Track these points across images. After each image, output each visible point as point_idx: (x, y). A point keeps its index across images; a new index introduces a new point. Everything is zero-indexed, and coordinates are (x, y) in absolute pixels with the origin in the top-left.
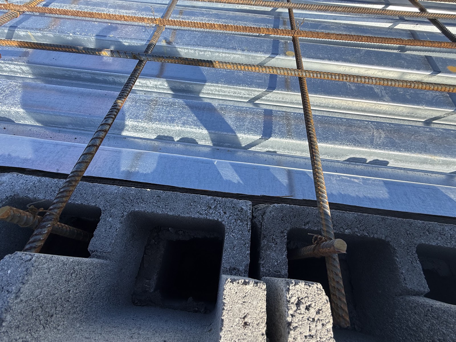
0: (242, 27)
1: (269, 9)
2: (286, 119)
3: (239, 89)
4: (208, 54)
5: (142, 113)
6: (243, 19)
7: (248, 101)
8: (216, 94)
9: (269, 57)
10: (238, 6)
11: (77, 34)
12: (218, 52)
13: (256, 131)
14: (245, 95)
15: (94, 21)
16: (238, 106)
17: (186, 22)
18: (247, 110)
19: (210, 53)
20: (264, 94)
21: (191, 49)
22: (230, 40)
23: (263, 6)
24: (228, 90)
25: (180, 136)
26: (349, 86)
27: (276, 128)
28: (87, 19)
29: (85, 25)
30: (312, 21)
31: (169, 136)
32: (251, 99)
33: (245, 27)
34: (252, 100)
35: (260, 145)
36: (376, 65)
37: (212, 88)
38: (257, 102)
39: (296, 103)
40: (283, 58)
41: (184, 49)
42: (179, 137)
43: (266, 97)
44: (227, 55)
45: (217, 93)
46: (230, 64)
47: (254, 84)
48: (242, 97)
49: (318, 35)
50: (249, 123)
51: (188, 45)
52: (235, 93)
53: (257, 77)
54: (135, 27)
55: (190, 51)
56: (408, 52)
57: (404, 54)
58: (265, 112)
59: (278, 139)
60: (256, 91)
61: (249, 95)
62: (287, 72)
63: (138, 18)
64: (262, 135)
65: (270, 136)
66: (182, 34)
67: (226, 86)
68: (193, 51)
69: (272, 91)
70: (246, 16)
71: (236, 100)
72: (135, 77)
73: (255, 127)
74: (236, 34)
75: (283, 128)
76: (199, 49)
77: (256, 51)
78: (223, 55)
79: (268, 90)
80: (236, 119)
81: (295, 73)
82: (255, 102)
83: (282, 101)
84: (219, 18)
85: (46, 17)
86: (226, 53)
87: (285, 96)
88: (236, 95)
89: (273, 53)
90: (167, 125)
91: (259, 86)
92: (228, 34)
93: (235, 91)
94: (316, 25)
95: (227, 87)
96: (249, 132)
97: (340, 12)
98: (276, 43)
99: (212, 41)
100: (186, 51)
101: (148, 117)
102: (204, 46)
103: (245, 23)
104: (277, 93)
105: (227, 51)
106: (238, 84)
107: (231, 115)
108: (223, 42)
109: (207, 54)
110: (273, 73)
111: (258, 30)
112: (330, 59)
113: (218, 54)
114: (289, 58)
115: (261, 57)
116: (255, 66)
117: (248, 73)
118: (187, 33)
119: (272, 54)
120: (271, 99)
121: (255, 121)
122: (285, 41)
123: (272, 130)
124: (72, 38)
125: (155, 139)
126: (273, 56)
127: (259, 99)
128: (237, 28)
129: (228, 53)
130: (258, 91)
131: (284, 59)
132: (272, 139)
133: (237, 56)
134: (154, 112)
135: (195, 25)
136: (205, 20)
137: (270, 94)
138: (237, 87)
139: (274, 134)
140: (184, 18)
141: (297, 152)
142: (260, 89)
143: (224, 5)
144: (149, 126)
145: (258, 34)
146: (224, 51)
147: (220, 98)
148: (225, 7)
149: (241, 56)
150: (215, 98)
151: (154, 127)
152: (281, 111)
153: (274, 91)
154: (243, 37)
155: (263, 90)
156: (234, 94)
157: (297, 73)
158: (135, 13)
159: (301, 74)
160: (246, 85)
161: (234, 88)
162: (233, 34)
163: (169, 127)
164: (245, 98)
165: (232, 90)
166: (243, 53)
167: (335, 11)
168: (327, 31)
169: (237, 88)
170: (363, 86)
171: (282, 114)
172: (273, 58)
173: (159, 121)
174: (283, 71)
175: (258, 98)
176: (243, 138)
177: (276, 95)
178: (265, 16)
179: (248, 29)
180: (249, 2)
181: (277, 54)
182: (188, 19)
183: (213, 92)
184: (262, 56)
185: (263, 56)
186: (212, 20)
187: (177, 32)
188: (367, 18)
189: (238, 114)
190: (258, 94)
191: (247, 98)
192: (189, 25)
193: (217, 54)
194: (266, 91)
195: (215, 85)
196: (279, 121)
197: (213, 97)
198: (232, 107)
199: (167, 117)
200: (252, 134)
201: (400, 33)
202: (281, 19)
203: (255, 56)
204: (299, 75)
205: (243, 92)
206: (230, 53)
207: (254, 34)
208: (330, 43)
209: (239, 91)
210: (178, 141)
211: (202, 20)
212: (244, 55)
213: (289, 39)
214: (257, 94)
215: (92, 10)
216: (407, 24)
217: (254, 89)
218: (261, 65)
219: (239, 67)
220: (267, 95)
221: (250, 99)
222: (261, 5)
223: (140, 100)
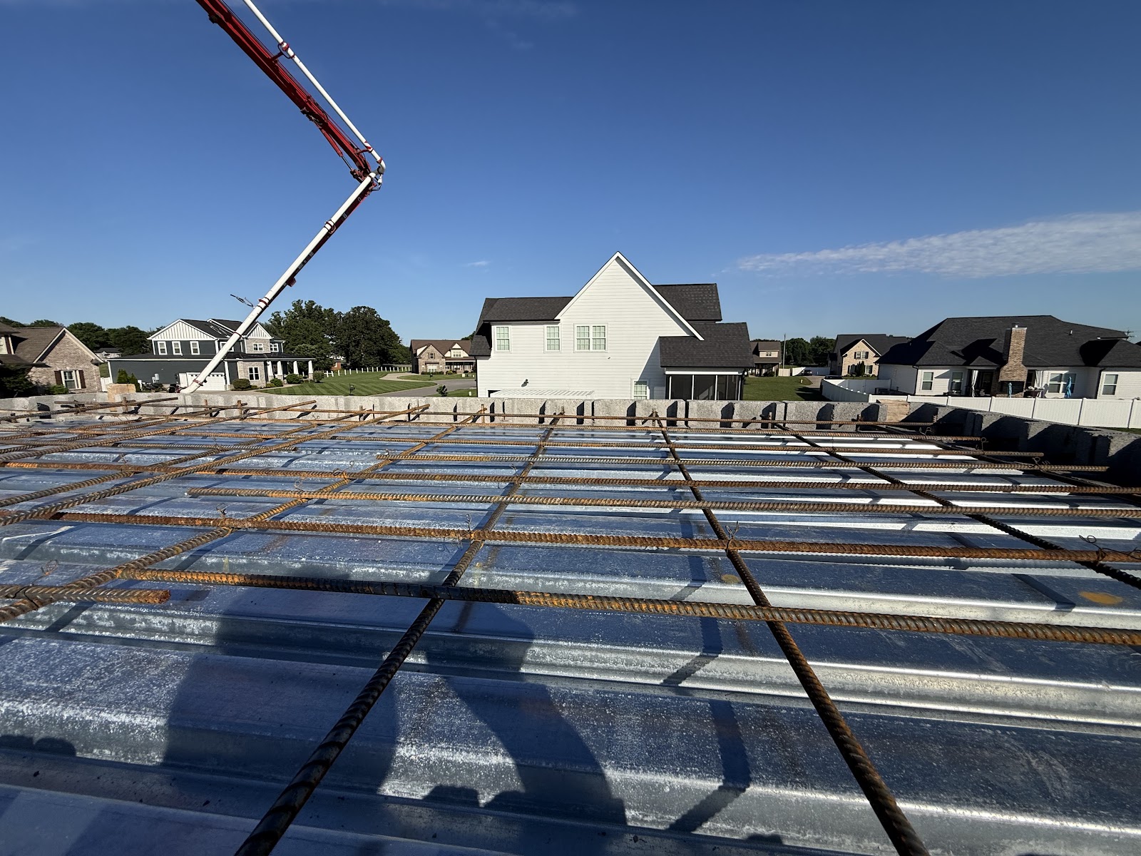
0: (627, 538)
1: (668, 511)
2: (772, 725)
3: (639, 653)
4: (562, 585)
5: (410, 718)
6: (621, 526)
7: (662, 681)
8: (586, 668)
9: (688, 586)
10: (612, 509)
11: (315, 559)
12: (582, 581)
13: (705, 765)
14: (653, 666)
15: (353, 538)
16: (643, 695)
17: (524, 534)
18: (667, 704)
19: (566, 582)
20: (699, 663)
21: (529, 578)
22: (604, 559)
23: (657, 507)
24: (613, 656)
25: (498, 785)
26: (889, 638)
27: (756, 754)
28: (338, 534)
29: (336, 545)
30: (750, 524)
31: (468, 786)
32: (669, 677)
33: (633, 538)
34: (672, 680)
35: (725, 812)
36: (922, 595)
37: (576, 653)
38: (684, 684)
39: (781, 684)
40: (719, 587)
41: (515, 577)
42: (492, 789)
43: (705, 671)
44: (602, 585)
45: (587, 664)
46: (616, 601)
47: (670, 641)
48: (646, 674)
49: (773, 546)
50: (681, 738)
51: (524, 570)
52: (629, 663)
53: (673, 626)
54: (426, 545)
55: (526, 580)
56: (970, 569)
57: (966, 572)
58: (712, 708)
59: (771, 790)
60: (678, 656)
61: (663, 667)
62: (740, 612)
63: (439, 531)
64: (723, 777)
65: (747, 781)
66: (512, 553)
67: (608, 647)
68: (531, 581)
69: (715, 655)
70: (628, 521)
71: (633, 680)
72: (419, 632)
73: (699, 752)
74: (613, 550)
75: (774, 754)
76: (546, 576)
77: (660, 577)
78: (594, 585)
79: (705, 654)
80: (644, 728)
81: (756, 614)
82: (680, 685)
83: (747, 681)
84: (581, 526)
85: (269, 534)
86: (599, 582)
87: (748, 666)
88: (632, 668)
89: (695, 578)
90: (468, 752)
91: (684, 645)
92: (599, 549)
93: (630, 657)
94: (765, 530)
95: (611, 651)
96: (686, 767)
97: (797, 511)
98: (695, 560)
99: (570, 562)
100: (518, 580)
101: (424, 729)
102: (554, 571)
103: (628, 531)
104: (730, 660)
105: (601, 579)
106: (636, 643)
107: (630, 719)
108: (591, 563)
109: (560, 584)
110: (709, 615)
111: (659, 541)
112: (817, 587)
113: (583, 584)
114: (730, 588)
115: (672, 587)
116: (668, 604)
117: (653, 618)
118: (522, 550)
119: (694, 580)
120: (718, 675)
121: (694, 732)
122: (712, 557)
123: (749, 761)
124: (300, 566)
125: (426, 798)
126: (696, 584)
127: (689, 676)
128: (618, 540)
129: (603, 582)
130: (684, 657)
131: (720, 589)
132: (754, 789)
133: (622, 587)
134: (438, 714)
135: (540, 538)
136: (554, 531)
137: (712, 665)
138: (634, 649)
139: (757, 772)
140: (516, 528)
141: (844, 836)
142: (686, 653)
143: (586, 508)
144: (421, 756)
145: (655, 548)
146: (596, 578)
147: (595, 676)
148: (588, 510)
149: (631, 587)
150: (582, 676)
151: (433, 758)
152: (754, 705)
153: (720, 656)
154: (629, 554)
155: (693, 654)
156: (626, 665)
157: (760, 613)
158: (429, 524)
159: (770, 616)
160: (653, 645)
161: (627, 652)
162: (608, 549)
163: (471, 757)
164: (655, 675)
165: (623, 656)
166: (633, 581)
167: (789, 510)
168: (788, 540)
169: (633, 652)
170: (921, 639)
171: (757, 712)
172: (698, 587)
173: (450, 739)
174: (730, 611)
175: (685, 673)
176: (672, 789)
177: (727, 665)
178: (662, 521)
179: (638, 541)
180: (632, 502)
181: (704, 581)
182: (524, 529)
183: (579, 662)
184: (673, 584)
185: (676, 584)
186: (566, 530)
187: (503, 550)
188: (851, 517)
189: (647, 715)
190: (685, 664)
191: (659, 674)
192: (530, 538)
193: (581, 584)
194: (701, 656)
195: (582, 645)
196: (758, 732)
197: (577, 675)
198: (630, 697)
199: (471, 728)
200: (695, 772)
201: (930, 538)
202: (693, 524)
203: (659, 586)
204: (767, 617)
205: (648, 659)
206: (607, 582)
207: (648, 548)
208: (802, 558)
209: (638, 657)
210: (488, 805)
211: (549, 530)
212: (636, 583)
213: (720, 554)
214: (682, 663)
215: (355, 521)
216: (933, 523)
217: (672, 652)
218: (678, 601)
219: (636, 606)
220: (708, 666)
221: (666, 678)
222: (654, 506)
223: (409, 684)
